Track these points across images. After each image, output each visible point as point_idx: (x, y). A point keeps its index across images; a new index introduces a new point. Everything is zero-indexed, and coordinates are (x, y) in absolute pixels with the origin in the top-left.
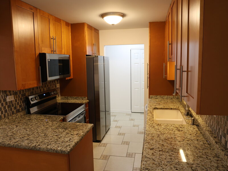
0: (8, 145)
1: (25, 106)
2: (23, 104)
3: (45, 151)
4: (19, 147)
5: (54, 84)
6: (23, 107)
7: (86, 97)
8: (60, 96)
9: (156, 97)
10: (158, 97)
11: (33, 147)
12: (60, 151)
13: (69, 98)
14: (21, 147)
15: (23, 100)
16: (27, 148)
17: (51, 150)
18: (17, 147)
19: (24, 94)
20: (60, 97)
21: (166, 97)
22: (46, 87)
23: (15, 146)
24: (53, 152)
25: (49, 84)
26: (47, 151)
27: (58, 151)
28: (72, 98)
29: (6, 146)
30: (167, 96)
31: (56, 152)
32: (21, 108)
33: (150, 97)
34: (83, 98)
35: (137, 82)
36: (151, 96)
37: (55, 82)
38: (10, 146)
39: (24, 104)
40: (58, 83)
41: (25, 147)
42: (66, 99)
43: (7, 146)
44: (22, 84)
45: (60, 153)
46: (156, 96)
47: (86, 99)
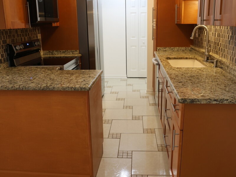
0: (12, 87)
1: (6, 57)
2: (4, 54)
3: (60, 90)
4: (27, 89)
5: (35, 34)
6: (5, 57)
7: (78, 51)
8: (42, 50)
9: (165, 50)
10: (167, 49)
11: (45, 87)
12: (79, 88)
13: (54, 52)
14: (29, 88)
15: (4, 48)
16: (37, 89)
17: (68, 88)
18: (24, 89)
19: (5, 40)
20: (42, 52)
21: (176, 49)
22: (27, 36)
23: (21, 89)
24: (70, 90)
25: (30, 32)
26: (63, 90)
27: (78, 88)
28: (59, 52)
29: (9, 89)
30: (178, 48)
31: (75, 90)
32: (3, 59)
33: (157, 50)
34: (74, 51)
35: (134, 37)
36: (158, 48)
37: (36, 31)
38: (15, 89)
39: (6, 53)
40: (39, 33)
41: (34, 88)
42: (51, 53)
43: (11, 89)
44: (12, 22)
45: (80, 90)
46: (165, 48)
47: (77, 52)
